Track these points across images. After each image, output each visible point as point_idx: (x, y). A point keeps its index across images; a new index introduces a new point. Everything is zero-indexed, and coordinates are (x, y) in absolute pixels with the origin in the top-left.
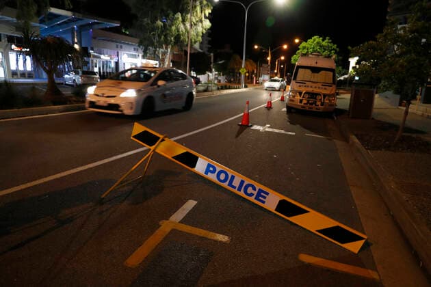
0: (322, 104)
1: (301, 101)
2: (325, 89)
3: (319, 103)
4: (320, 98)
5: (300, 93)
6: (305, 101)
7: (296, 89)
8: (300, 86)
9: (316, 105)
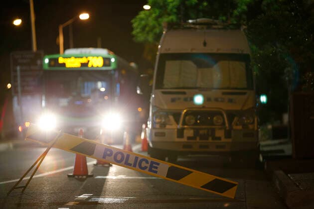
0: (228, 134)
1: (180, 133)
2: (230, 101)
3: (220, 133)
4: (220, 121)
5: (177, 116)
6: (189, 133)
7: (166, 107)
8: (173, 100)
9: (215, 138)
